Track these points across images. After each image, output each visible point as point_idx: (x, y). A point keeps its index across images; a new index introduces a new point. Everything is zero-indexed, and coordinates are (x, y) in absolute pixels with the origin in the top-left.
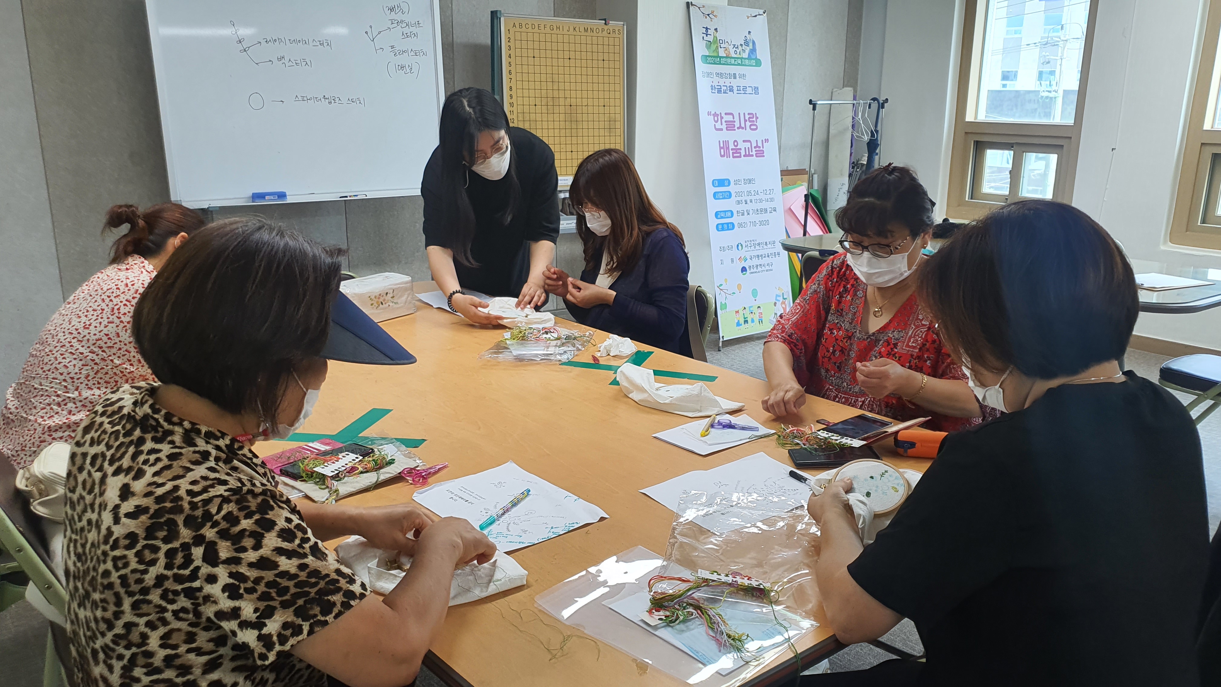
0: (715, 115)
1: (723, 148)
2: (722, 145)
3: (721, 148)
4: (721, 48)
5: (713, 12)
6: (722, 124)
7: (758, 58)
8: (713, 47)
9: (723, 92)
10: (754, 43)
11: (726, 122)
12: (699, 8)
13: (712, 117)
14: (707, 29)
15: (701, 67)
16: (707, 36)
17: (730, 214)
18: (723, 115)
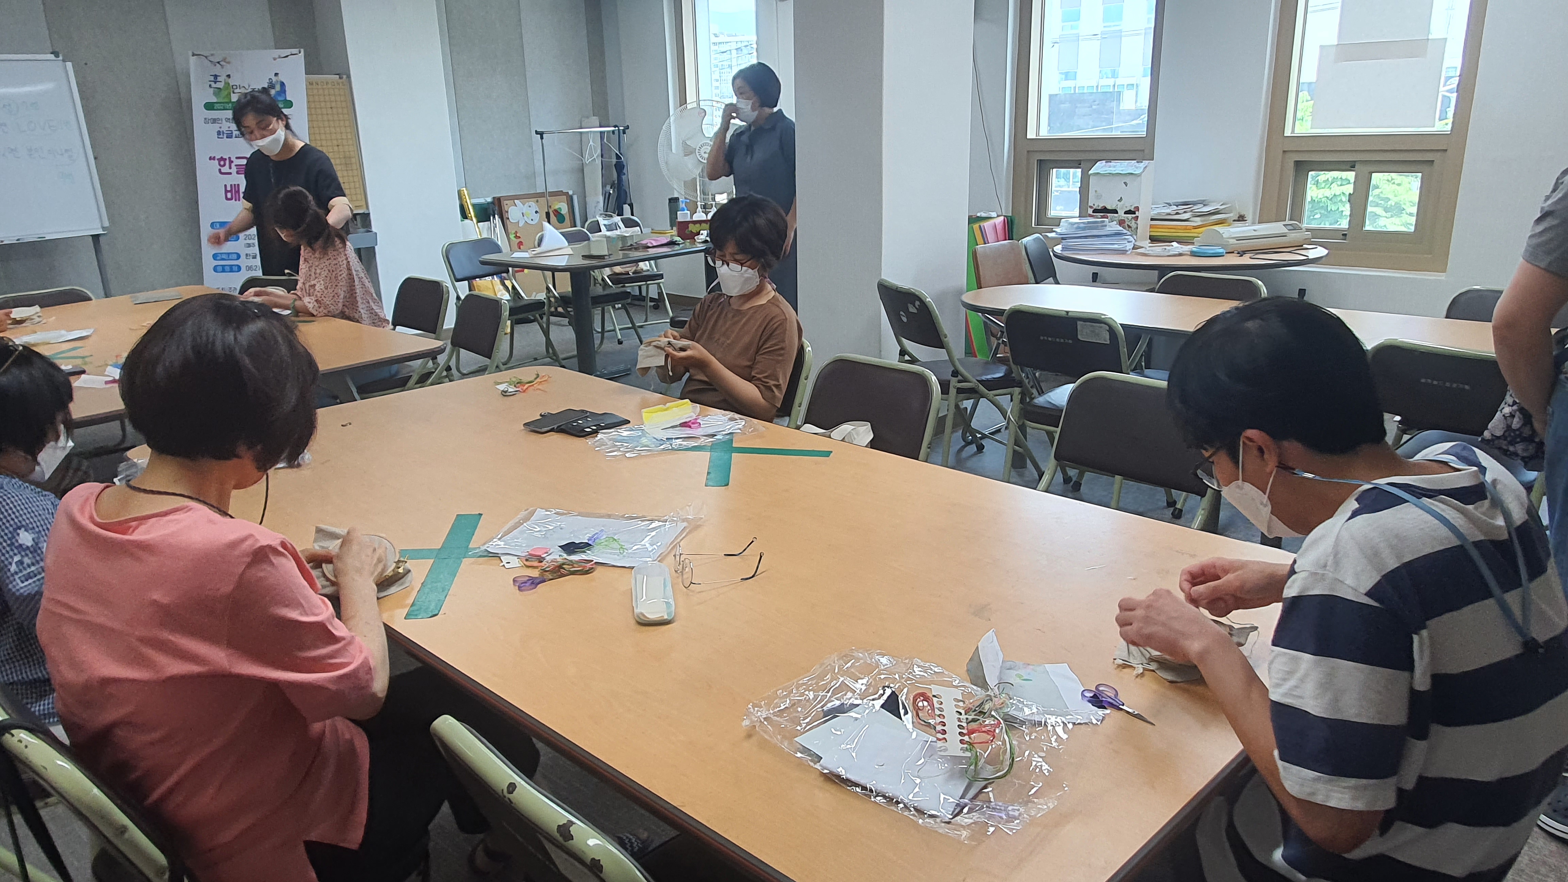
0: (222, 159)
1: (229, 191)
2: (229, 188)
3: (226, 191)
4: (234, 93)
5: (224, 60)
6: (230, 168)
7: (288, 99)
8: (225, 93)
9: (234, 136)
10: (282, 84)
11: (236, 165)
12: (206, 57)
13: (216, 162)
14: (216, 76)
15: (199, 113)
16: (215, 82)
17: (235, 256)
18: (233, 159)
